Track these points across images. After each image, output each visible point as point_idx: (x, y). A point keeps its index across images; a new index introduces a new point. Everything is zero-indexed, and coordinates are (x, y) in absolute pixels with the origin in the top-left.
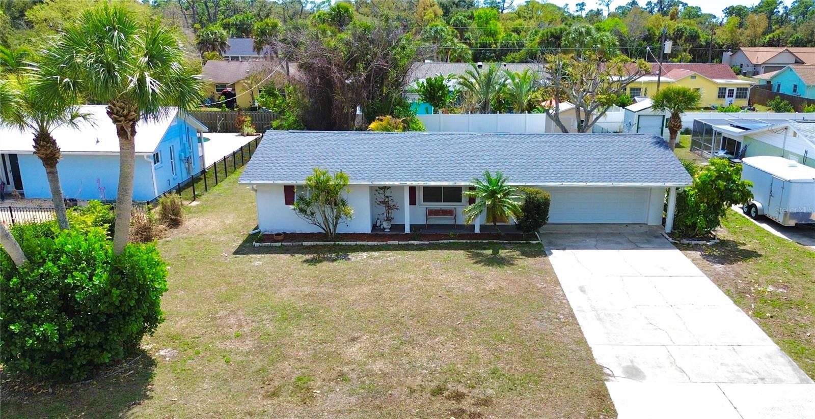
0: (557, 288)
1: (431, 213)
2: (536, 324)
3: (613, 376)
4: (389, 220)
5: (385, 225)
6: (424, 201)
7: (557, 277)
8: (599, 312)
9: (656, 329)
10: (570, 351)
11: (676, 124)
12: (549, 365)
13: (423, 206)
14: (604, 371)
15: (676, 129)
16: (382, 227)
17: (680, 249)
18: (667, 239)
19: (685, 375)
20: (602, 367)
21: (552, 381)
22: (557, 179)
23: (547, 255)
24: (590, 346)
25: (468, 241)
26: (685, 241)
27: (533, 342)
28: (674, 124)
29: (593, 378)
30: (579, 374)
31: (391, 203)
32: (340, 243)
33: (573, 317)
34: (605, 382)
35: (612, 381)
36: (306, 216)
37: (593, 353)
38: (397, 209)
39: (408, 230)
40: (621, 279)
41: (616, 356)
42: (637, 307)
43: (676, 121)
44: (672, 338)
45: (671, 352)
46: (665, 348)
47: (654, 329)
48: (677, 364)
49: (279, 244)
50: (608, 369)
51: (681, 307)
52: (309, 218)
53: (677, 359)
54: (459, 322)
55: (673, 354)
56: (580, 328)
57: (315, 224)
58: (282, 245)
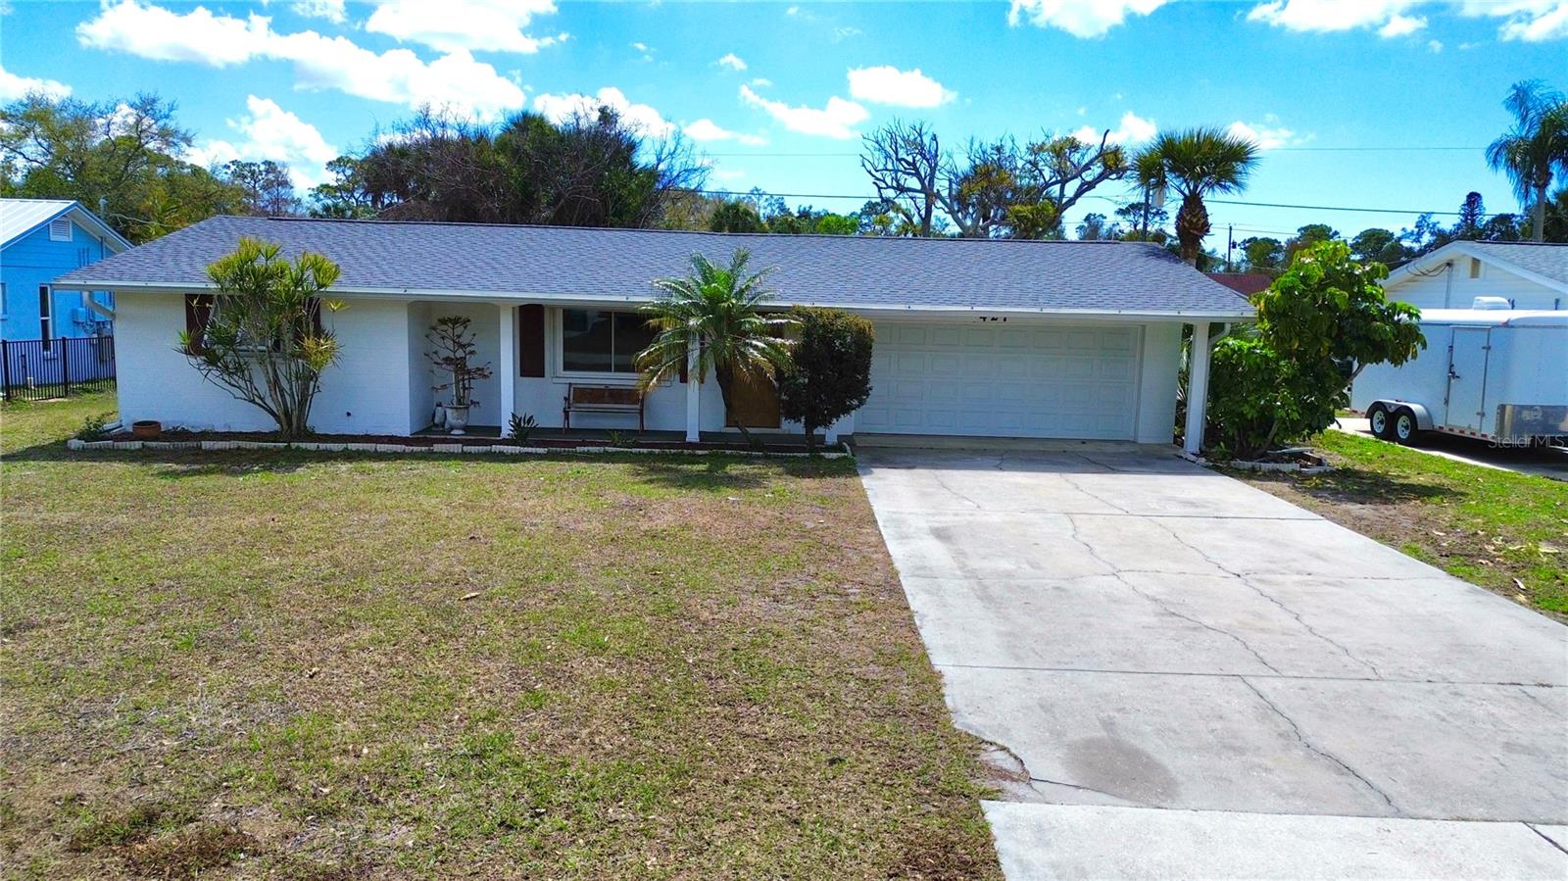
0: (864, 531)
1: (581, 396)
2: (757, 605)
3: (1026, 778)
4: (462, 404)
5: (452, 417)
6: (565, 369)
7: (871, 509)
8: (987, 582)
9: (1195, 629)
10: (851, 684)
11: (1195, 220)
12: (745, 728)
13: (559, 378)
14: (984, 757)
15: (1196, 232)
16: (447, 426)
17: (1231, 476)
18: (1194, 462)
19: (1361, 785)
20: (978, 743)
21: (731, 791)
23: (858, 475)
24: (937, 668)
26: (1246, 463)
27: (716, 654)
28: (1190, 222)
29: (927, 785)
30: (865, 767)
31: (472, 363)
32: (303, 445)
33: (894, 588)
34: (984, 804)
35: (1019, 799)
36: (227, 378)
37: (944, 690)
38: (485, 376)
39: (507, 431)
40: (1066, 519)
41: (1042, 707)
42: (1119, 574)
43: (1195, 216)
44: (1261, 654)
45: (1271, 698)
46: (1242, 686)
47: (1188, 628)
48: (1310, 741)
49: (138, 444)
50: (1003, 749)
51: (1267, 577)
52: (233, 382)
53: (1308, 726)
54: (473, 594)
55: (1281, 707)
56: (911, 618)
57: (253, 401)
58: (144, 446)
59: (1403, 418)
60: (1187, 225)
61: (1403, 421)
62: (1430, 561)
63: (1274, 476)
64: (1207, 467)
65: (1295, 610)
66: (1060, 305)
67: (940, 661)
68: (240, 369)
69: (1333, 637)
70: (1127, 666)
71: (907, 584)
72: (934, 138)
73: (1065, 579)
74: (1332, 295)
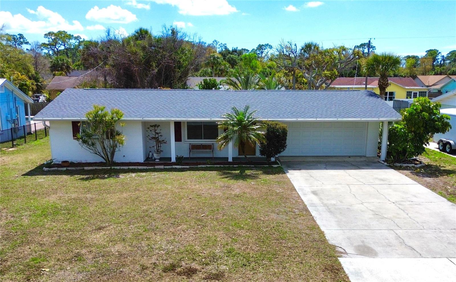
0: (293, 193)
1: (193, 147)
2: (274, 216)
3: (346, 253)
4: (158, 151)
5: (155, 156)
6: (188, 139)
7: (293, 186)
8: (330, 207)
9: (382, 218)
10: (304, 235)
11: (384, 82)
12: (283, 245)
13: (186, 142)
14: (337, 249)
15: (384, 86)
16: (153, 158)
17: (394, 169)
18: (383, 164)
19: (415, 252)
20: (335, 247)
21: (286, 258)
22: (293, 117)
23: (285, 173)
24: (322, 230)
25: (222, 166)
26: (398, 165)
27: (270, 228)
28: (383, 83)
29: (326, 255)
30: (312, 252)
31: (161, 139)
32: (116, 167)
33: (307, 210)
34: (339, 258)
35: (345, 257)
36: (88, 146)
37: (325, 235)
38: (165, 143)
39: (173, 160)
40: (347, 187)
41: (348, 238)
42: (363, 204)
43: (384, 81)
44: (398, 224)
45: (399, 234)
46: (393, 232)
47: (381, 218)
48: (406, 244)
49: (65, 169)
50: (340, 248)
51: (402, 203)
52: (90, 148)
53: (406, 240)
54: (203, 215)
55: (401, 236)
56: (313, 218)
57: (96, 154)
58: (67, 169)
59: (448, 145)
60: (382, 84)
61: (448, 146)
62: (444, 197)
63: (406, 169)
64: (387, 166)
65: (407, 212)
66: (343, 117)
67: (323, 229)
68: (93, 144)
69: (415, 219)
70: (366, 228)
71: (310, 209)
72: (295, 45)
73: (350, 206)
74: (424, 115)
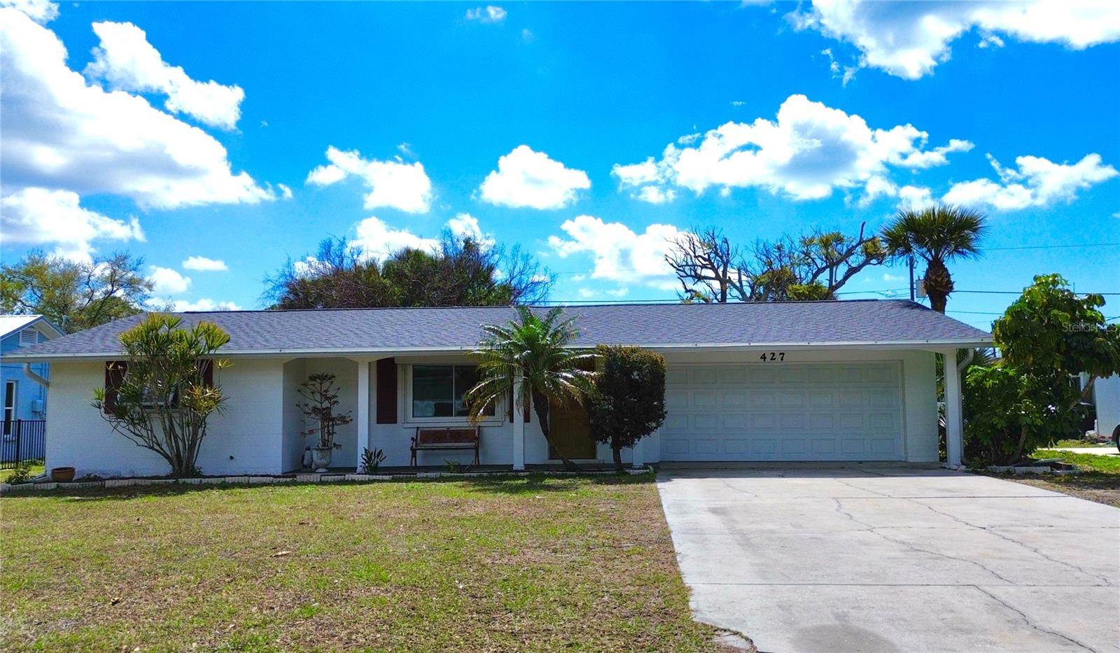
0: (649, 512)
1: (427, 437)
2: (537, 555)
3: (753, 652)
4: (326, 446)
5: (316, 456)
6: (414, 416)
8: (750, 536)
9: (937, 558)
10: (606, 598)
11: (939, 279)
13: (409, 424)
15: (942, 290)
16: (313, 467)
20: (712, 631)
24: (687, 585)
26: (1004, 469)
28: (936, 281)
31: (335, 412)
33: (665, 542)
37: (690, 598)
38: (345, 422)
39: (360, 461)
40: (834, 502)
41: (780, 607)
42: (873, 530)
43: (939, 276)
44: (998, 572)
45: (1004, 598)
46: (976, 592)
47: (931, 558)
48: (1037, 624)
49: (53, 485)
50: (736, 633)
51: (1010, 528)
52: (137, 432)
53: (1035, 615)
54: (284, 553)
55: (1011, 603)
56: (674, 557)
57: (152, 448)
58: (58, 486)
60: (933, 284)
64: (966, 472)
65: (1035, 546)
66: (825, 340)
67: (688, 581)
68: (142, 420)
69: (1068, 561)
70: (869, 581)
72: (726, 241)
73: (824, 533)
74: (1055, 315)
